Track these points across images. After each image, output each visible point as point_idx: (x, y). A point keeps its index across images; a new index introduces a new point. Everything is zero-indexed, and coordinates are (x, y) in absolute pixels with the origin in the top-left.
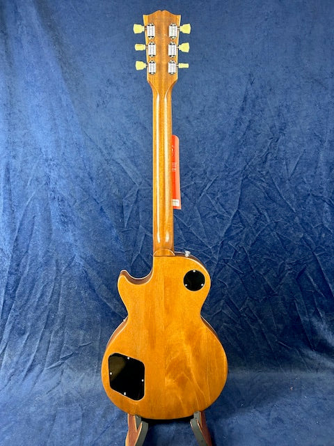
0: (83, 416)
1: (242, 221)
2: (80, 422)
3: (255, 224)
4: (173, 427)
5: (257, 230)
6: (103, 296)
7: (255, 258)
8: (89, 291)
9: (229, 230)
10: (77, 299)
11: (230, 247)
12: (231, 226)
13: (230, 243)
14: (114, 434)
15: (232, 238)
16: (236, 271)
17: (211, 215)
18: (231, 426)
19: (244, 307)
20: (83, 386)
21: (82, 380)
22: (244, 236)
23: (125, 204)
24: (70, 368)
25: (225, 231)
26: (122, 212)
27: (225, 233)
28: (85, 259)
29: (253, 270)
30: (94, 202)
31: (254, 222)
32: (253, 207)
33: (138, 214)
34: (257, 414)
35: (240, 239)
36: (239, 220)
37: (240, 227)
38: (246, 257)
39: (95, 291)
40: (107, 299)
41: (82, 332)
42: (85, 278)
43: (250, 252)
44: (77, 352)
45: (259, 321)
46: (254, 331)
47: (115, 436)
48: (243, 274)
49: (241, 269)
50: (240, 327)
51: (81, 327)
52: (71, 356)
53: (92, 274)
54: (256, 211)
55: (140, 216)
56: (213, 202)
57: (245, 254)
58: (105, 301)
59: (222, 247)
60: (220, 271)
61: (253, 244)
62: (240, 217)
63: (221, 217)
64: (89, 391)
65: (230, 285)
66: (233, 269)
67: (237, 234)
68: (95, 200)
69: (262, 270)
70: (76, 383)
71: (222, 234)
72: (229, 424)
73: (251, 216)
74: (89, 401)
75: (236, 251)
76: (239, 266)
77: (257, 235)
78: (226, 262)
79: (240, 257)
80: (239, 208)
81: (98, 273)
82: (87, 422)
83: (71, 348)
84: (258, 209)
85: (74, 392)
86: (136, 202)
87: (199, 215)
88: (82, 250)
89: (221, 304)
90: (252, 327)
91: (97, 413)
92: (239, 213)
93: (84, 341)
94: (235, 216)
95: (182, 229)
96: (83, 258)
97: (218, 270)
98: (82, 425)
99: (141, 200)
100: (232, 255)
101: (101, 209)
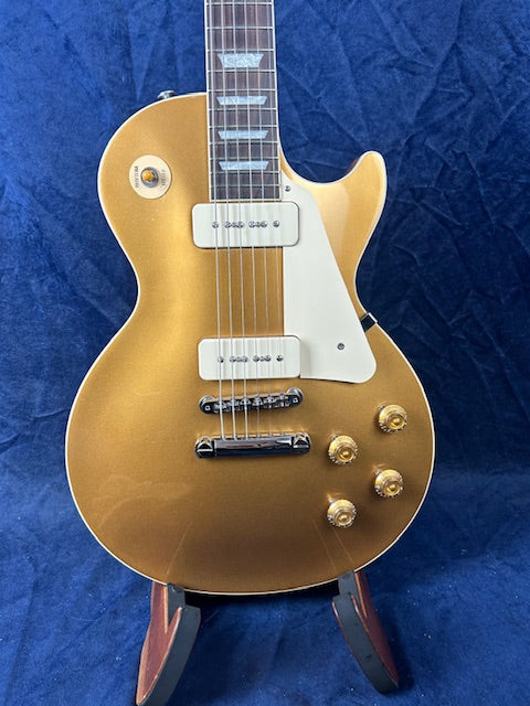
0: (36, 586)
1: (465, 79)
2: (26, 602)
3: (503, 82)
4: (279, 614)
5: (507, 103)
6: (87, 291)
7: (497, 182)
8: (50, 280)
9: (429, 105)
10: (20, 301)
11: (430, 155)
12: (434, 92)
13: (430, 143)
14: (115, 633)
15: (435, 129)
16: (442, 221)
17: (381, 61)
18: (441, 605)
19: (459, 316)
20: (45, 514)
21: (42, 501)
22: (469, 120)
23: (134, 30)
24: (12, 472)
25: (417, 108)
26: (127, 53)
27: (419, 114)
28: (32, 190)
29: (488, 218)
30: (45, 24)
31: (498, 78)
32: (500, 34)
33: (171, 58)
34: (509, 573)
35: (460, 129)
36: (457, 73)
37: (457, 96)
38: (473, 180)
39: (64, 277)
40: (99, 298)
41: (39, 386)
42: (37, 244)
43: (483, 167)
44: (28, 433)
45: (498, 349)
46: (483, 376)
47: (119, 638)
48: (462, 228)
49: (456, 215)
50: (448, 367)
51: (36, 373)
52: (12, 443)
53: (55, 229)
54: (507, 47)
55: (180, 67)
56: (387, 20)
57: (468, 172)
58: (94, 302)
59: (408, 154)
60: (400, 221)
61: (493, 144)
62: (461, 66)
63: (407, 67)
64: (61, 527)
65: (424, 257)
66: (436, 215)
67: (452, 115)
68: (48, 16)
69: (514, 215)
70: (28, 508)
71: (410, 118)
72: (435, 601)
73: (491, 61)
74: (57, 548)
75: (446, 165)
76: (452, 208)
77: (505, 117)
78: (418, 195)
79: (458, 181)
80: (459, 38)
81: (70, 228)
82: (46, 604)
83: (13, 423)
84: (511, 38)
85: (22, 530)
86: (166, 23)
87: (345, 61)
88: (22, 166)
89: (402, 310)
90: (480, 366)
91: (75, 578)
92: (460, 53)
93: (44, 406)
94: (445, 63)
95: (296, 104)
96: (26, 187)
97: (394, 219)
98: (31, 609)
99: (180, 16)
100: (436, 175)
101: (68, 45)
